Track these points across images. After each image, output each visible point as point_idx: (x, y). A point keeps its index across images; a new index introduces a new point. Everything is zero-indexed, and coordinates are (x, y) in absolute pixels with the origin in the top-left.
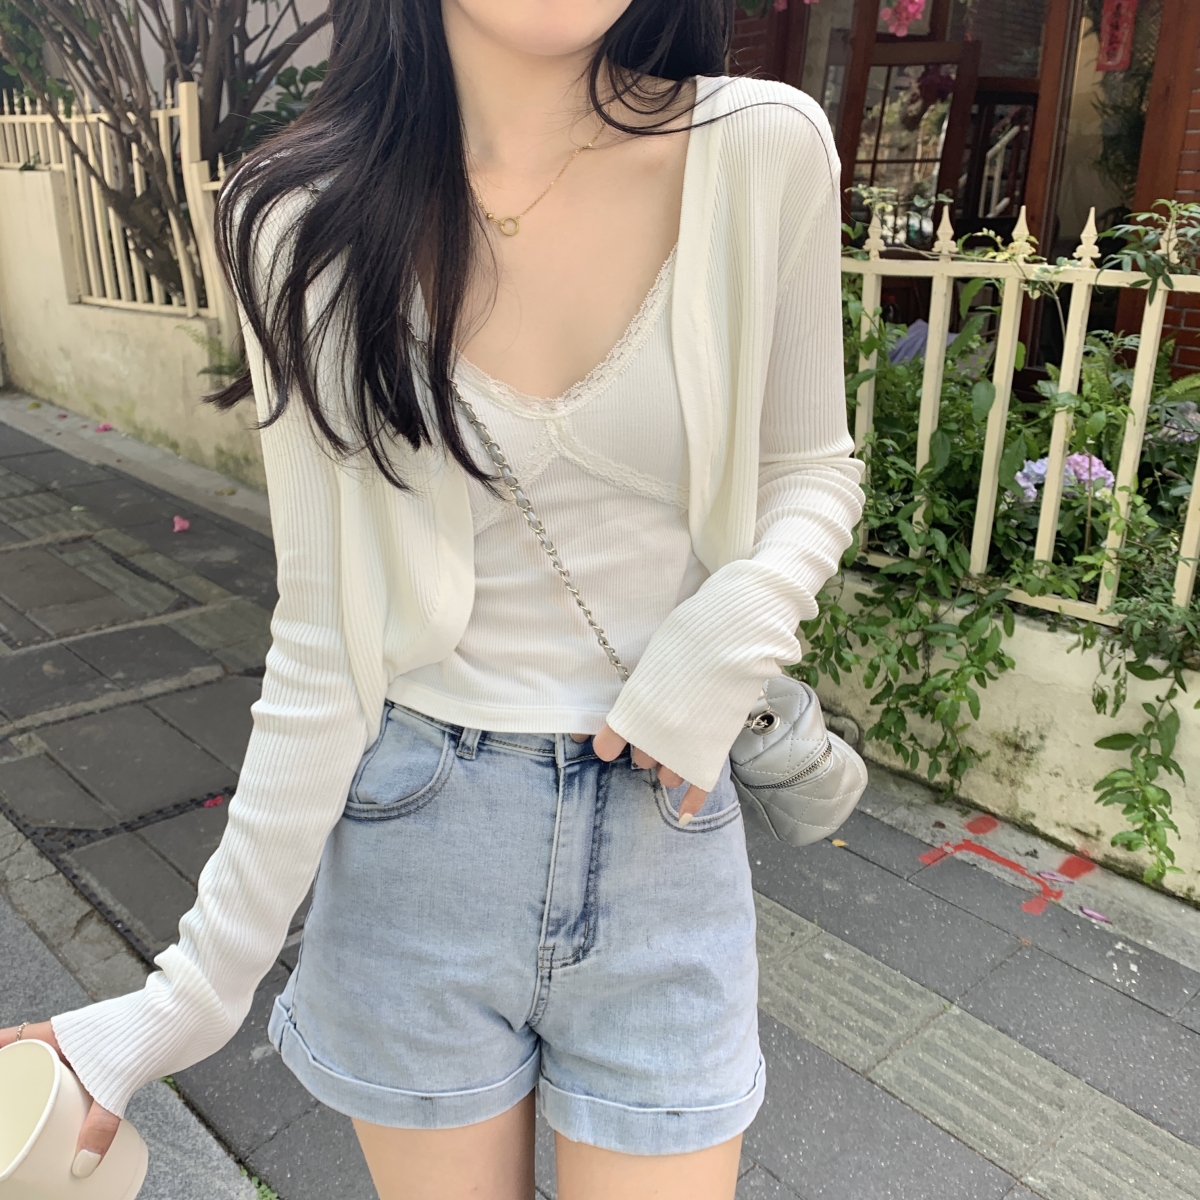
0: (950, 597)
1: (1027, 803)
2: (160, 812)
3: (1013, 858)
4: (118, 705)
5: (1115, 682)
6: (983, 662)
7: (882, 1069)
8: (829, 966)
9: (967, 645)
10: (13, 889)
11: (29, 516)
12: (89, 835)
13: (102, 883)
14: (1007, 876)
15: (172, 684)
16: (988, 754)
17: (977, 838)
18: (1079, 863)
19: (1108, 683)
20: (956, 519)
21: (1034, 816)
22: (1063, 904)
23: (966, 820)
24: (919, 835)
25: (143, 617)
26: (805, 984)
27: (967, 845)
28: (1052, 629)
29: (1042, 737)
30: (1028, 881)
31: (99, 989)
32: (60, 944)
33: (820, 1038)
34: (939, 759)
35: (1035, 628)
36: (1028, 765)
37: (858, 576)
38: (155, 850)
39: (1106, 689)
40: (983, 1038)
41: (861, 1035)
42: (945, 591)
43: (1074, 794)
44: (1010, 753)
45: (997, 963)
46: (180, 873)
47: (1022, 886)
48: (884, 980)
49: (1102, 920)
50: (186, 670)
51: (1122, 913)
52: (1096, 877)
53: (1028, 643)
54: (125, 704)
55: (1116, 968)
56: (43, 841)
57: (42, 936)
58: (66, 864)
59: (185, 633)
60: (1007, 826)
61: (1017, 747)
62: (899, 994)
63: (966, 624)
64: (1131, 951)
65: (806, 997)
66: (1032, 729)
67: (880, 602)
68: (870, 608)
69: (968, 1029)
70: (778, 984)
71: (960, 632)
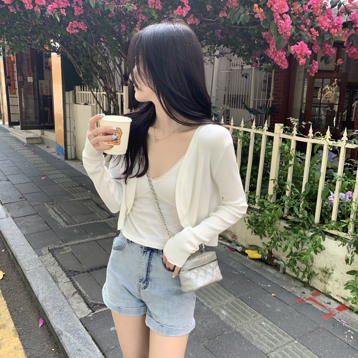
0: (309, 229)
1: (329, 289)
2: (96, 268)
3: (323, 304)
4: (90, 241)
5: (351, 255)
6: (316, 247)
7: (272, 354)
8: (263, 326)
9: (312, 243)
10: (59, 284)
11: (76, 192)
12: (79, 273)
13: (80, 285)
14: (320, 308)
15: (103, 237)
16: (318, 274)
17: (314, 297)
18: (342, 307)
19: (350, 256)
20: (311, 208)
21: (331, 293)
22: (335, 318)
23: (312, 292)
24: (297, 295)
25: (100, 220)
26: (255, 330)
27: (310, 299)
28: (336, 240)
29: (333, 270)
30: (326, 310)
31: (76, 310)
32: (68, 298)
33: (256, 344)
34: (305, 274)
35: (331, 239)
36: (329, 278)
37: (285, 222)
38: (93, 278)
39: (349, 257)
40: (302, 350)
41: (268, 344)
42: (307, 227)
43: (341, 287)
44: (324, 274)
45: (311, 331)
46: (99, 284)
47: (324, 312)
48: (278, 331)
49: (346, 323)
50: (108, 233)
51: (353, 322)
52: (347, 312)
53: (329, 243)
54: (92, 241)
55: (346, 337)
56: (68, 273)
57: (65, 296)
58: (72, 279)
59: (109, 224)
60: (323, 295)
61: (326, 273)
62: (281, 335)
63: (312, 237)
64: (352, 333)
65: (255, 333)
66: (330, 268)
67: (290, 229)
68: (288, 231)
69: (298, 347)
70: (248, 329)
71: (311, 239)
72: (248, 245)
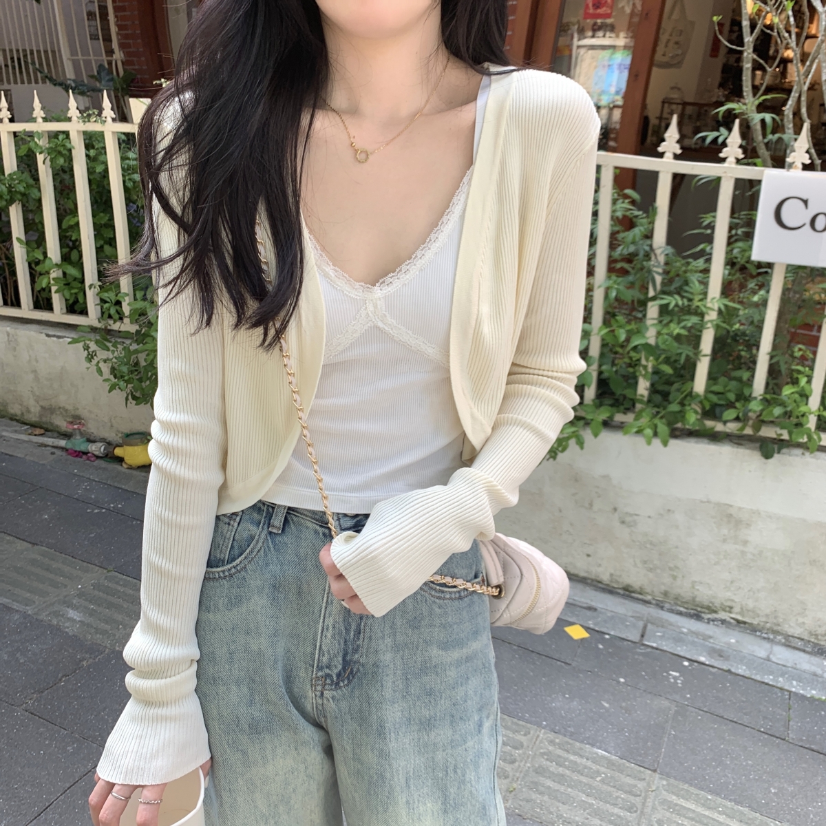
72: (120, 435)
